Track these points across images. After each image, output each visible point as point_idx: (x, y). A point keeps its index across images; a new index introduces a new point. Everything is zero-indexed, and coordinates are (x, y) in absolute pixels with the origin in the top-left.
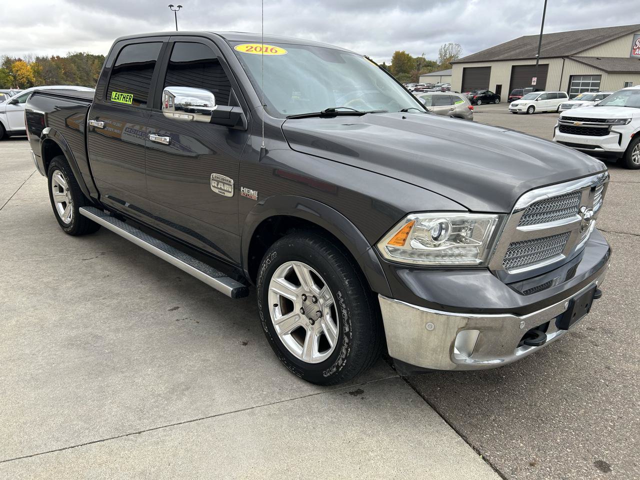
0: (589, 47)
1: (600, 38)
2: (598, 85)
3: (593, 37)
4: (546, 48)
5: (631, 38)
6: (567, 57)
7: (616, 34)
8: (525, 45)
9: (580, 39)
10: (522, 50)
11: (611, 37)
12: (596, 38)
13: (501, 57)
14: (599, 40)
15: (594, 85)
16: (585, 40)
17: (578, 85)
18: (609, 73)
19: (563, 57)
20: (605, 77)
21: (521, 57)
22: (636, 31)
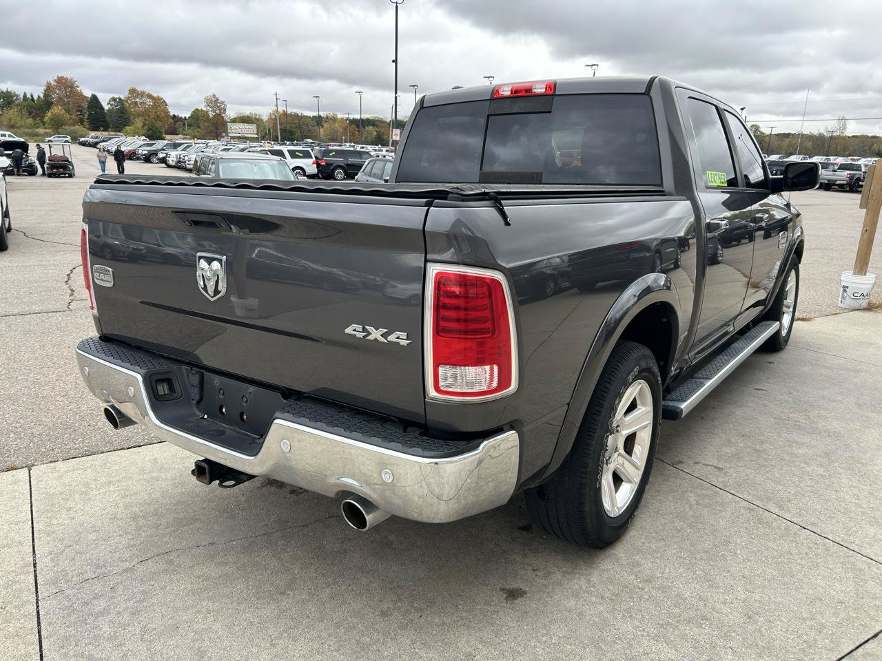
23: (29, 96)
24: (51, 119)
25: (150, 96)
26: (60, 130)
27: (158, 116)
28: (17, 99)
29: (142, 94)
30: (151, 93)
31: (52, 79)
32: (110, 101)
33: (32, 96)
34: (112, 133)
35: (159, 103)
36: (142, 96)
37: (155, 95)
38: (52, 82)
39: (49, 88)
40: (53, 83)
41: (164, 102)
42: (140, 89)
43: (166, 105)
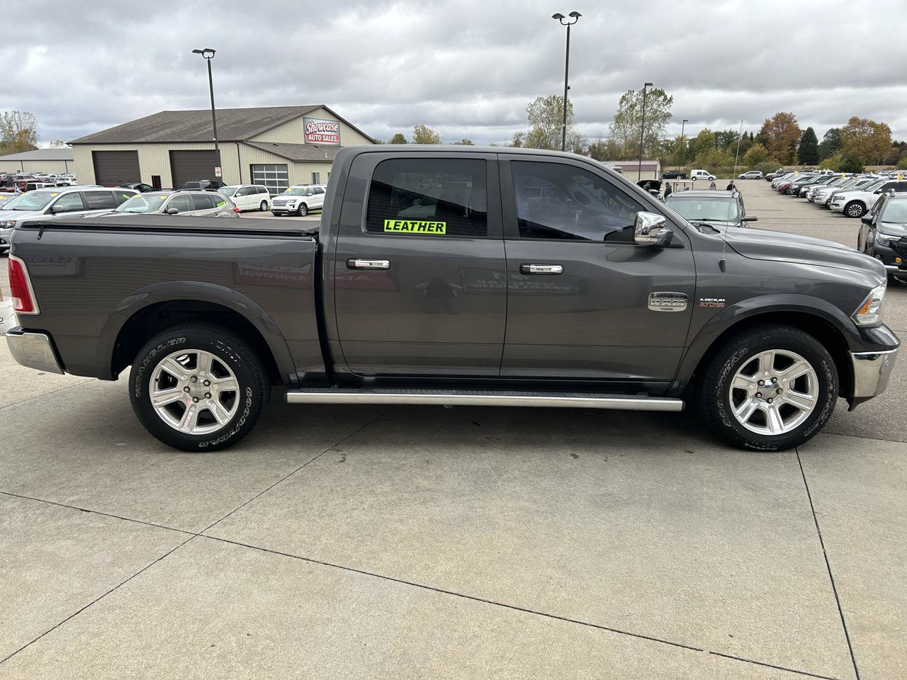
0: (261, 130)
1: (267, 120)
2: (286, 176)
3: (258, 119)
4: (206, 128)
5: (300, 122)
6: (241, 142)
7: (284, 117)
8: (173, 123)
9: (244, 120)
10: (174, 129)
11: (280, 119)
12: (263, 119)
13: (149, 138)
14: (268, 123)
15: (280, 176)
16: (250, 121)
17: (262, 176)
18: (295, 162)
19: (236, 142)
20: (291, 166)
21: (178, 140)
22: (306, 114)
23: (749, 135)
24: (750, 156)
25: (872, 124)
26: (755, 166)
27: (876, 145)
28: (738, 138)
29: (863, 123)
30: (874, 120)
31: (770, 116)
32: (827, 133)
33: (752, 134)
34: (807, 167)
35: (883, 130)
36: (863, 125)
37: (878, 122)
38: (771, 119)
39: (767, 126)
40: (772, 121)
41: (888, 129)
42: (861, 118)
43: (890, 132)
